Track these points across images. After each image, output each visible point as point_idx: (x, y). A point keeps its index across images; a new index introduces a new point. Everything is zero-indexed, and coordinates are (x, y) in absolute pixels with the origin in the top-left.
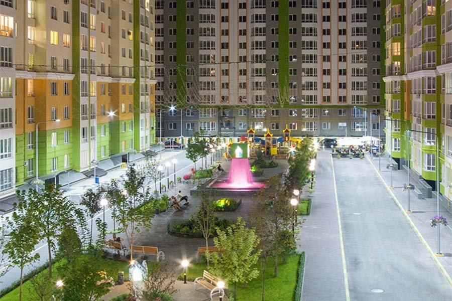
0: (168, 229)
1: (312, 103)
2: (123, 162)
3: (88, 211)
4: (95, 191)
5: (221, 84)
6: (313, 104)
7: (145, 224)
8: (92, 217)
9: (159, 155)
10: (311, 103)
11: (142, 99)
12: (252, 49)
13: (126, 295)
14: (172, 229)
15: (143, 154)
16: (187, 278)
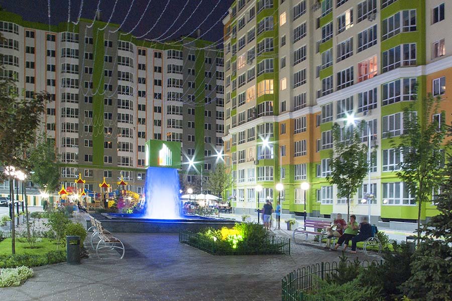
1: (128, 165)
6: (129, 167)
12: (62, 101)
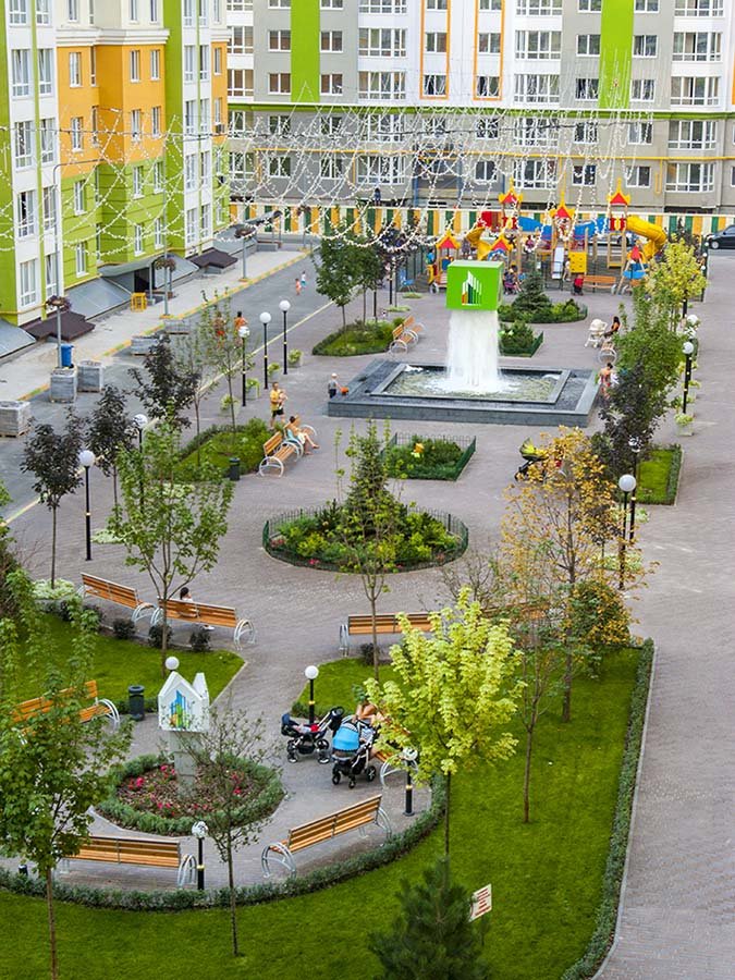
0: (264, 540)
2: (137, 291)
3: (44, 488)
4: (60, 430)
5: (426, 37)
7: (200, 552)
8: (55, 506)
9: (239, 264)
10: (697, 102)
11: (189, 92)
13: (151, 762)
14: (277, 538)
15: (194, 259)
16: (316, 713)
